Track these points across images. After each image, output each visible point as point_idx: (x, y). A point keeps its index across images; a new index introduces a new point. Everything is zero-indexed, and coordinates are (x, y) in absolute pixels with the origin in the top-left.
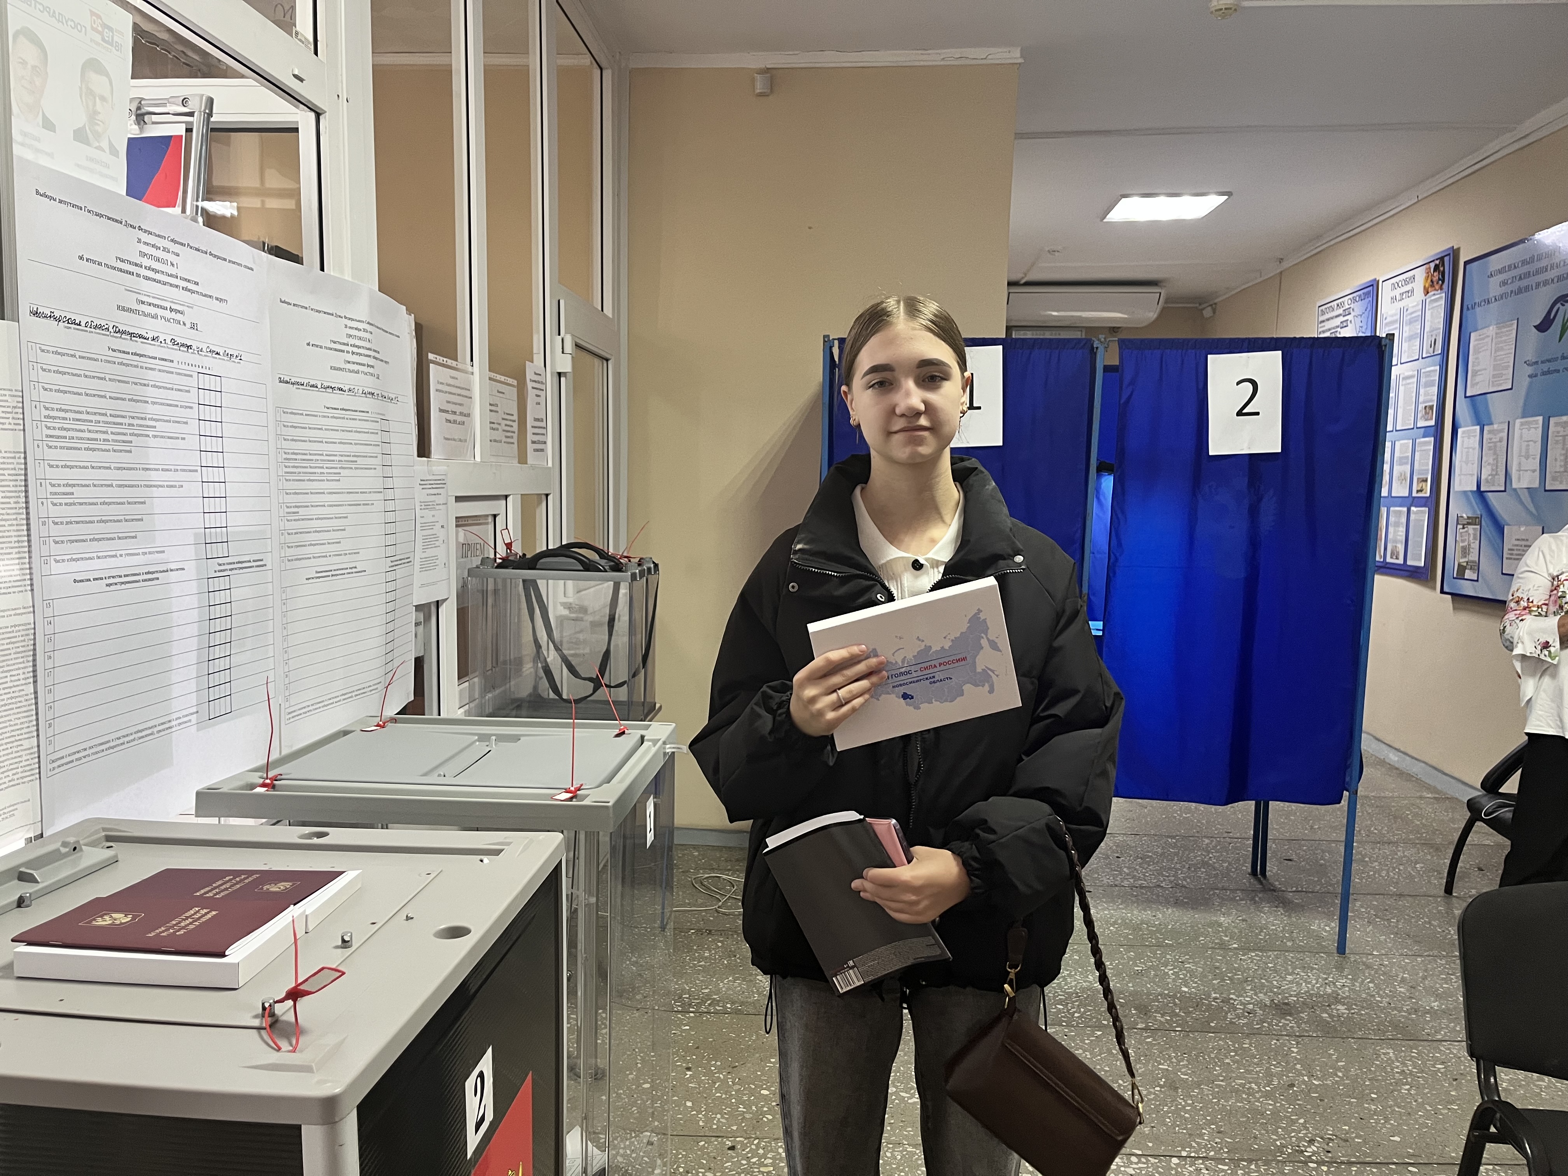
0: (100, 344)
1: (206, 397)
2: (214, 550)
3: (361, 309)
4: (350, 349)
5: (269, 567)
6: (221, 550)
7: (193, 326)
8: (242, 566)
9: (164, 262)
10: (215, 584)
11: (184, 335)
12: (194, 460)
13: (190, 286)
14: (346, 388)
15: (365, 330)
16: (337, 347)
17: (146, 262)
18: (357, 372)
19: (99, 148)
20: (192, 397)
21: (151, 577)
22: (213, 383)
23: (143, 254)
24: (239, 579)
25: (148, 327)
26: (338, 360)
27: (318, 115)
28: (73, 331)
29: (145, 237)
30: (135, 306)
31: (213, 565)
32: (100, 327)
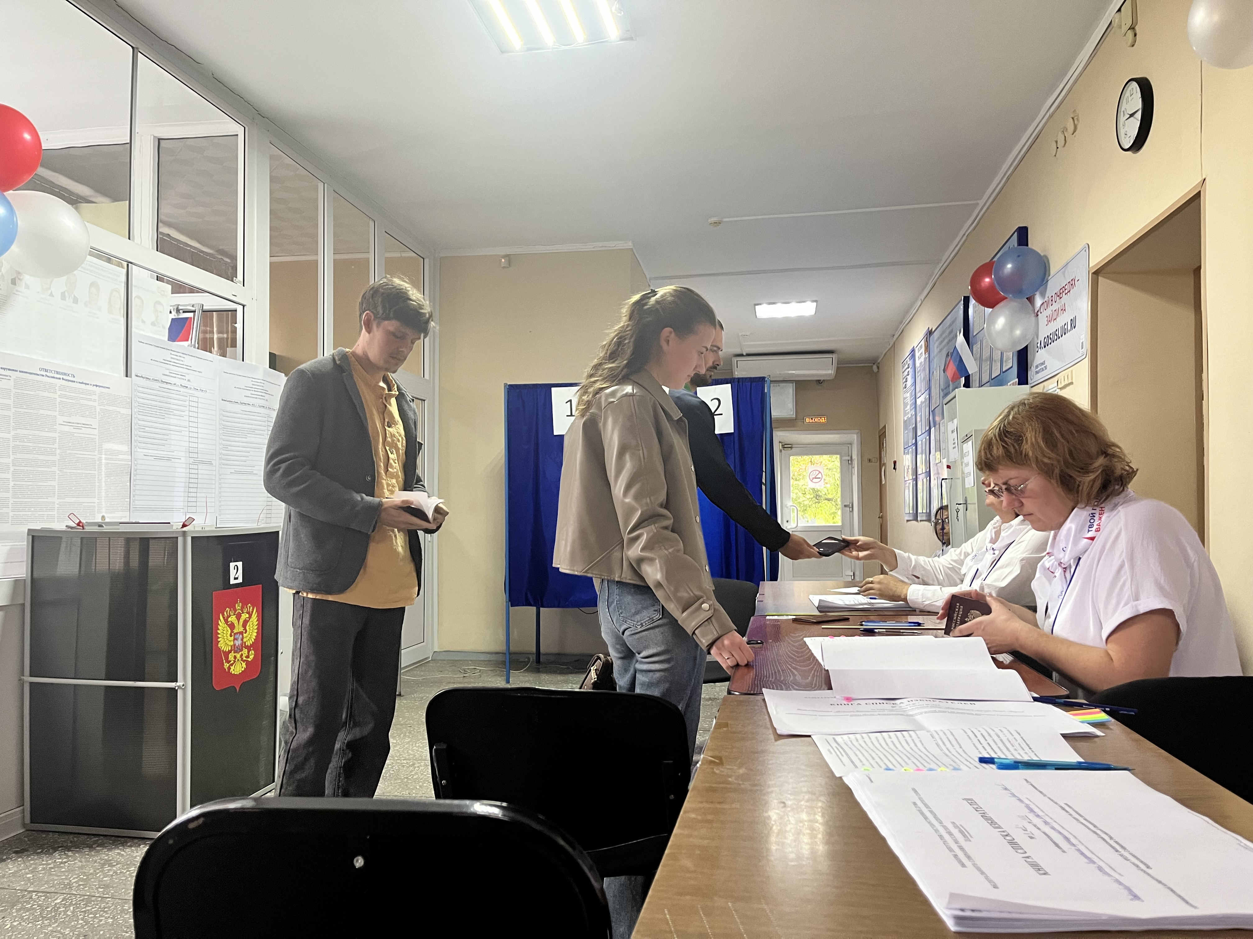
0: (156, 385)
1: (192, 404)
2: (192, 455)
3: (259, 375)
4: (253, 389)
5: (214, 465)
6: (195, 455)
7: (189, 380)
8: (203, 462)
9: (179, 360)
10: (192, 466)
11: (185, 383)
12: (187, 424)
13: (188, 367)
14: (251, 404)
15: (261, 383)
16: (247, 388)
17: (173, 360)
18: (256, 398)
19: (159, 327)
20: (187, 403)
21: (169, 459)
22: (195, 399)
23: (172, 358)
24: (201, 466)
25: (173, 380)
26: (248, 393)
27: (244, 306)
28: (148, 382)
29: (173, 353)
30: (168, 374)
31: (192, 460)
32: (156, 380)
